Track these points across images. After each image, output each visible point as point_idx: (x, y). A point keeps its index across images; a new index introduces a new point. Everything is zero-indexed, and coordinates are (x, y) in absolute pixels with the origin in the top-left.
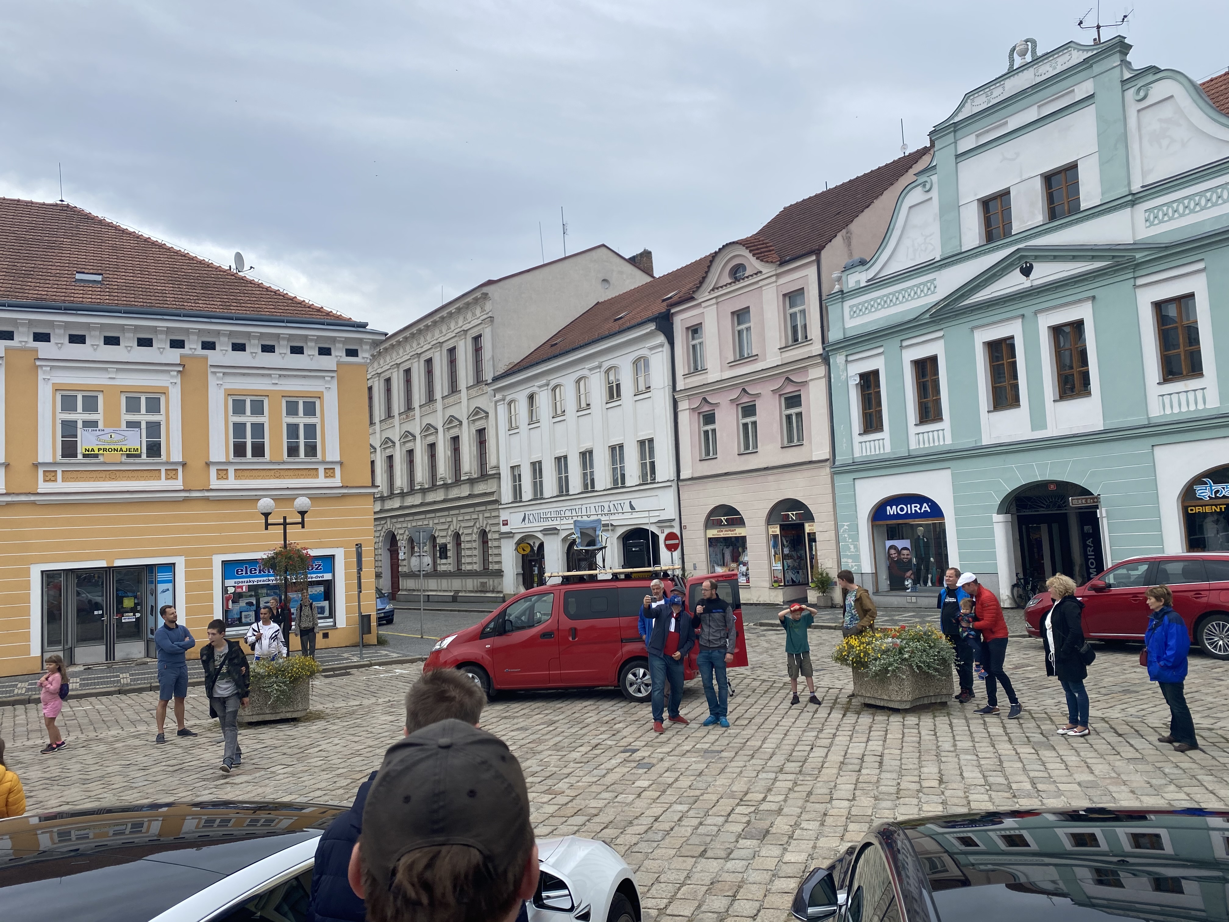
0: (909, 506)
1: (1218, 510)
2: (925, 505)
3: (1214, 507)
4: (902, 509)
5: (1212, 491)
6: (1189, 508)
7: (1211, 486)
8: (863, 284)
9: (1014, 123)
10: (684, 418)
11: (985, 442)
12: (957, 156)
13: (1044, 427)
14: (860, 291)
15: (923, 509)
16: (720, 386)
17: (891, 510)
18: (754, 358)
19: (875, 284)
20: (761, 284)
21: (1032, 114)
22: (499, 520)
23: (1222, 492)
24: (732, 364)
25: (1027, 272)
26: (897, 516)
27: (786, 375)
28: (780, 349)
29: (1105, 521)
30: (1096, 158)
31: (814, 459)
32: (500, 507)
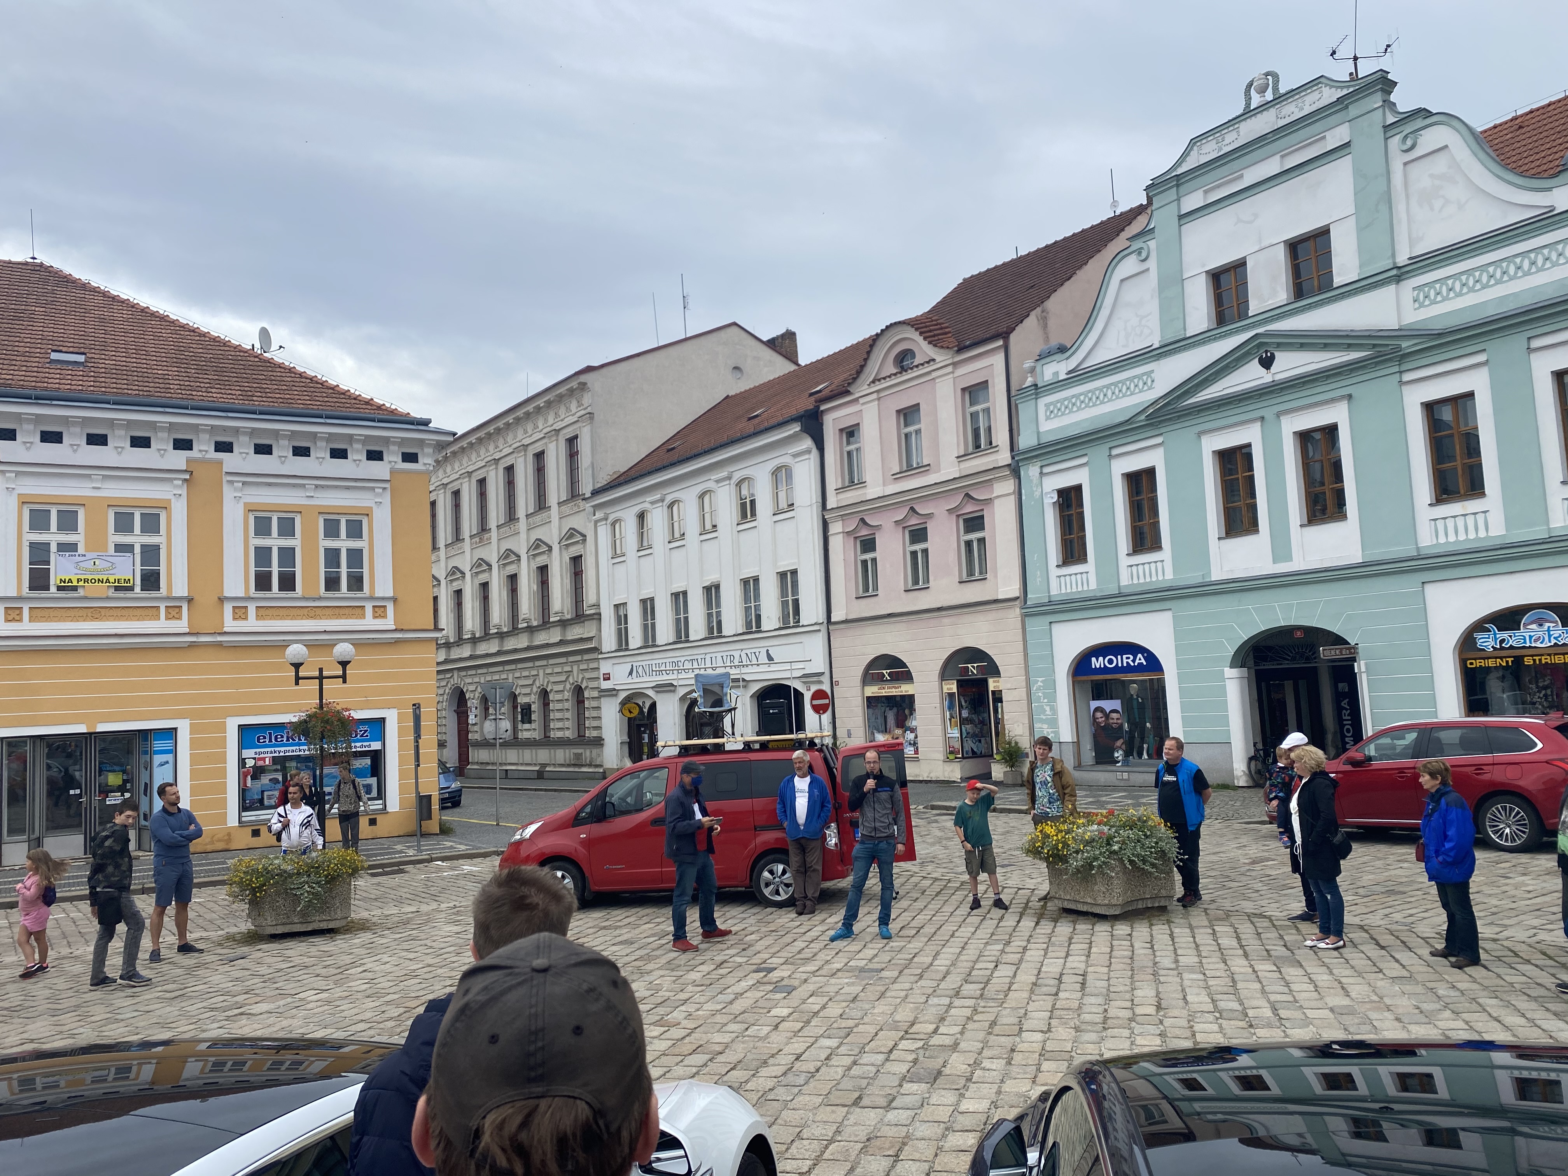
0: (1119, 657)
1: (1504, 664)
2: (1140, 656)
3: (1498, 660)
4: (1110, 661)
5: (1496, 639)
6: (1469, 662)
7: (1495, 634)
8: (1062, 376)
9: (1251, 176)
10: (837, 543)
11: (1215, 577)
12: (1181, 217)
13: (1289, 558)
14: (1057, 385)
15: (1137, 661)
16: (883, 504)
17: (1097, 663)
18: (924, 469)
19: (1077, 376)
20: (934, 375)
21: (1272, 167)
22: (599, 674)
23: (1508, 641)
24: (898, 477)
25: (1267, 363)
26: (1104, 670)
27: (966, 490)
28: (958, 457)
29: (1364, 677)
30: (1352, 222)
31: (1000, 597)
32: (600, 656)
